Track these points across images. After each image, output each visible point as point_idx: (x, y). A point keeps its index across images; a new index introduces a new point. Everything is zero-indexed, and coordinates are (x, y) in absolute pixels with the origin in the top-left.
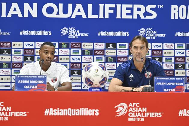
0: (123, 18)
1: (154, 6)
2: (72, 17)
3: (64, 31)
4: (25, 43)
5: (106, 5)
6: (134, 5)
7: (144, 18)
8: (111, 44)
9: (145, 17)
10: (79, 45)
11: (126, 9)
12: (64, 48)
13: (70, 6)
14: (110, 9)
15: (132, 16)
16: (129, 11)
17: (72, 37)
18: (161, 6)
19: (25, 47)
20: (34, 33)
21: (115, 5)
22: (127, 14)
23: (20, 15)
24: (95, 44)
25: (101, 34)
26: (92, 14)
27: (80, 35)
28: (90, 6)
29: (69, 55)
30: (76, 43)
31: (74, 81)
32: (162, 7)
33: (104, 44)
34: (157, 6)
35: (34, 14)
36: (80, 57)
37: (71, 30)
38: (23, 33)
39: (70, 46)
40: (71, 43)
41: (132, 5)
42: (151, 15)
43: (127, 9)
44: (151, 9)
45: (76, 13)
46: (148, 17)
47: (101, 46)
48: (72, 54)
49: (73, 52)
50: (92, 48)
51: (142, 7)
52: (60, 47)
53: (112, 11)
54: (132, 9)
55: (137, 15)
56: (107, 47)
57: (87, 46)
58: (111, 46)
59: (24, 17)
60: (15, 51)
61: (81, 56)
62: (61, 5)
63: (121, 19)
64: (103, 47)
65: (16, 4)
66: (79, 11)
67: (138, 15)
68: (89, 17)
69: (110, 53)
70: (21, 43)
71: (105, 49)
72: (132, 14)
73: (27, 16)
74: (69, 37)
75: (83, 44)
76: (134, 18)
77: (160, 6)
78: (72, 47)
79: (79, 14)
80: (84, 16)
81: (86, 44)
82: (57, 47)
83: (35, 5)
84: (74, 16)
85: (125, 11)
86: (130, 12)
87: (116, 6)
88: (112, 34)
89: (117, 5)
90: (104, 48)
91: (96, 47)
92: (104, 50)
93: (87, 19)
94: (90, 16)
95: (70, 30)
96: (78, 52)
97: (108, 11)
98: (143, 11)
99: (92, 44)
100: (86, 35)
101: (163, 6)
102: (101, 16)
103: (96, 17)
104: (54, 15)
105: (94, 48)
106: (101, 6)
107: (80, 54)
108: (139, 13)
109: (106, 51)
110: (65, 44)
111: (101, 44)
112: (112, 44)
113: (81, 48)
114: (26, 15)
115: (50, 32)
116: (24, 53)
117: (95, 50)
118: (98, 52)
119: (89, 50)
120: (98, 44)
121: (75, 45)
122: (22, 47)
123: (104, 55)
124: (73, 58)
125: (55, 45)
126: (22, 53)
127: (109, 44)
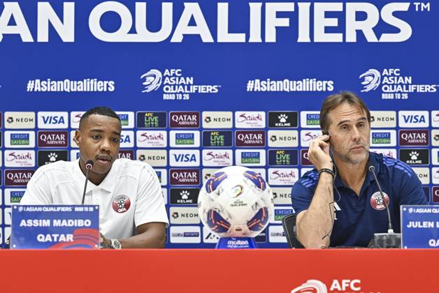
0: (316, 40)
1: (404, 7)
2: (172, 41)
3: (152, 80)
4: (40, 114)
5: (267, 4)
6: (348, 4)
7: (375, 40)
8: (283, 114)
9: (378, 37)
10: (194, 118)
11: (326, 17)
12: (152, 128)
13: (167, 8)
14: (280, 15)
15: (341, 35)
16: (334, 22)
17: (172, 97)
18: (423, 4)
19: (41, 125)
20: (67, 86)
21: (293, 4)
22: (328, 30)
23: (27, 37)
24: (238, 114)
25: (254, 85)
26: (230, 32)
27: (197, 91)
28: (223, 9)
29: (165, 145)
30: (185, 114)
31: (179, 220)
32: (425, 9)
33: (263, 114)
34: (412, 7)
35: (67, 33)
36: (197, 153)
37: (170, 77)
38: (34, 85)
39: (168, 123)
40: (172, 114)
41: (341, 4)
42: (396, 30)
43: (328, 15)
44: (396, 14)
45: (183, 29)
46: (386, 38)
47: (254, 119)
48: (173, 144)
49: (178, 137)
50: (229, 125)
51: (369, 8)
52: (140, 124)
53: (285, 22)
54: (341, 16)
55: (357, 31)
56: (272, 122)
57: (217, 120)
58: (283, 120)
59: (39, 40)
60: (13, 137)
61: (200, 149)
62: (141, 8)
63: (312, 45)
64: (262, 124)
65: (16, 4)
66: (192, 22)
67: (360, 34)
68: (219, 40)
69: (282, 139)
70: (31, 115)
71: (267, 129)
72: (341, 28)
73: (46, 40)
74: (165, 97)
75: (205, 114)
76: (348, 40)
77: (420, 6)
78: (175, 125)
79: (192, 31)
80: (207, 38)
81: (213, 114)
82: (131, 124)
83: (69, 8)
84: (177, 38)
85: (321, 22)
86: (336, 25)
87: (296, 7)
88: (286, 86)
89: (299, 4)
90: (264, 126)
91: (241, 124)
92: (263, 132)
93: (216, 45)
94: (224, 36)
95: (167, 76)
96: (192, 137)
97: (273, 23)
98: (373, 20)
99: (229, 114)
100: (212, 89)
101: (428, 4)
102: (255, 37)
103: (239, 38)
104: (121, 36)
105: (237, 126)
106: (255, 8)
107: (197, 143)
108: (361, 25)
109: (271, 133)
110: (155, 115)
111: (254, 114)
112: (287, 114)
113: (198, 126)
114: (43, 36)
115: (111, 83)
116: (40, 143)
117: (238, 133)
118: (248, 139)
119: (222, 132)
120: (248, 114)
121: (182, 120)
122: (32, 125)
123: (263, 144)
124: (175, 156)
125: (126, 118)
126: (32, 143)
127: (279, 114)
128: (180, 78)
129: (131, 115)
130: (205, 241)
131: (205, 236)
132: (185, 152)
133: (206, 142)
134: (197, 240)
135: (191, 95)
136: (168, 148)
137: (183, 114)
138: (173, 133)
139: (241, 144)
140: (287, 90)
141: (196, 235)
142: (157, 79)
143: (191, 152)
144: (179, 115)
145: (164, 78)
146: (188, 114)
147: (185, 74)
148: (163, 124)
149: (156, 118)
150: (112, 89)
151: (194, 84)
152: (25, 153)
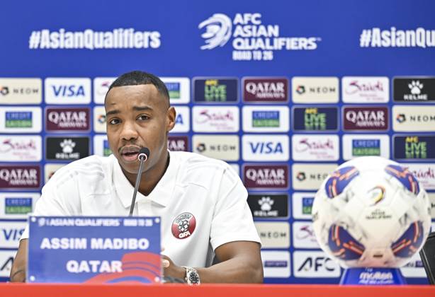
3: (217, 30)
4: (50, 82)
8: (416, 80)
10: (280, 87)
12: (216, 102)
17: (247, 56)
19: (51, 99)
20: (89, 39)
24: (347, 81)
25: (371, 38)
27: (284, 47)
29: (236, 129)
30: (266, 81)
33: (385, 81)
36: (284, 140)
37: (243, 26)
38: (41, 39)
39: (240, 95)
40: (247, 82)
47: (372, 90)
48: (247, 126)
49: (256, 116)
50: (332, 98)
52: (199, 96)
56: (399, 92)
57: (314, 90)
58: (416, 90)
60: (8, 116)
61: (290, 134)
64: (384, 96)
69: (415, 118)
70: (36, 83)
71: (391, 104)
74: (237, 56)
75: (297, 82)
78: (251, 99)
81: (309, 82)
90: (386, 100)
91: (352, 96)
92: (386, 109)
95: (239, 24)
96: (276, 116)
99: (333, 82)
100: (308, 43)
105: (345, 100)
109: (397, 110)
110: (220, 82)
111: (371, 81)
112: (421, 81)
113: (285, 99)
115: (155, 36)
116: (49, 126)
117: (346, 110)
118: (362, 119)
119: (322, 109)
120: (362, 81)
121: (262, 90)
122: (37, 99)
123: (385, 128)
124: (252, 145)
125: (177, 88)
126: (37, 125)
127: (410, 81)
128: (258, 26)
129: (185, 83)
130: (297, 274)
131: (297, 266)
132: (266, 139)
133: (298, 123)
134: (284, 273)
135: (275, 52)
136: (241, 133)
137: (262, 81)
138: (248, 111)
139: (351, 127)
140: (422, 44)
141: (283, 265)
142: (224, 29)
143: (275, 140)
144: (257, 82)
145: (234, 27)
146: (270, 81)
147: (266, 22)
148: (233, 96)
149: (222, 88)
150: (156, 44)
151: (281, 35)
152: (27, 140)
